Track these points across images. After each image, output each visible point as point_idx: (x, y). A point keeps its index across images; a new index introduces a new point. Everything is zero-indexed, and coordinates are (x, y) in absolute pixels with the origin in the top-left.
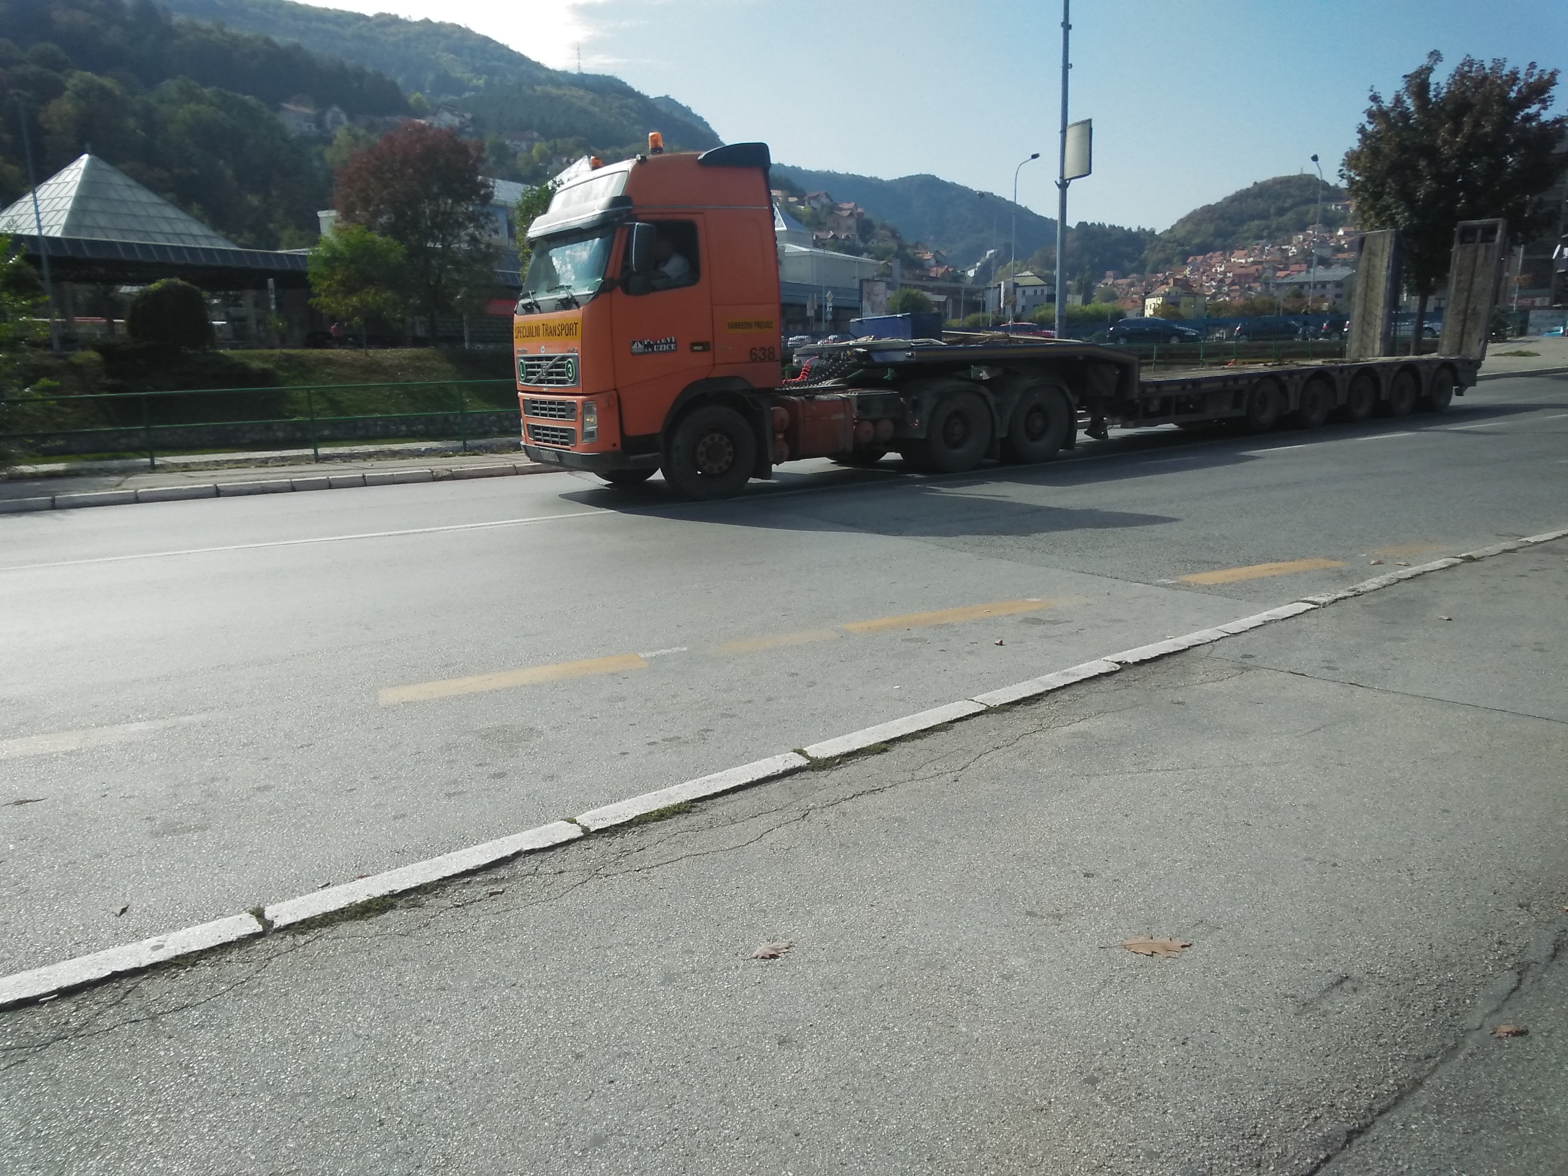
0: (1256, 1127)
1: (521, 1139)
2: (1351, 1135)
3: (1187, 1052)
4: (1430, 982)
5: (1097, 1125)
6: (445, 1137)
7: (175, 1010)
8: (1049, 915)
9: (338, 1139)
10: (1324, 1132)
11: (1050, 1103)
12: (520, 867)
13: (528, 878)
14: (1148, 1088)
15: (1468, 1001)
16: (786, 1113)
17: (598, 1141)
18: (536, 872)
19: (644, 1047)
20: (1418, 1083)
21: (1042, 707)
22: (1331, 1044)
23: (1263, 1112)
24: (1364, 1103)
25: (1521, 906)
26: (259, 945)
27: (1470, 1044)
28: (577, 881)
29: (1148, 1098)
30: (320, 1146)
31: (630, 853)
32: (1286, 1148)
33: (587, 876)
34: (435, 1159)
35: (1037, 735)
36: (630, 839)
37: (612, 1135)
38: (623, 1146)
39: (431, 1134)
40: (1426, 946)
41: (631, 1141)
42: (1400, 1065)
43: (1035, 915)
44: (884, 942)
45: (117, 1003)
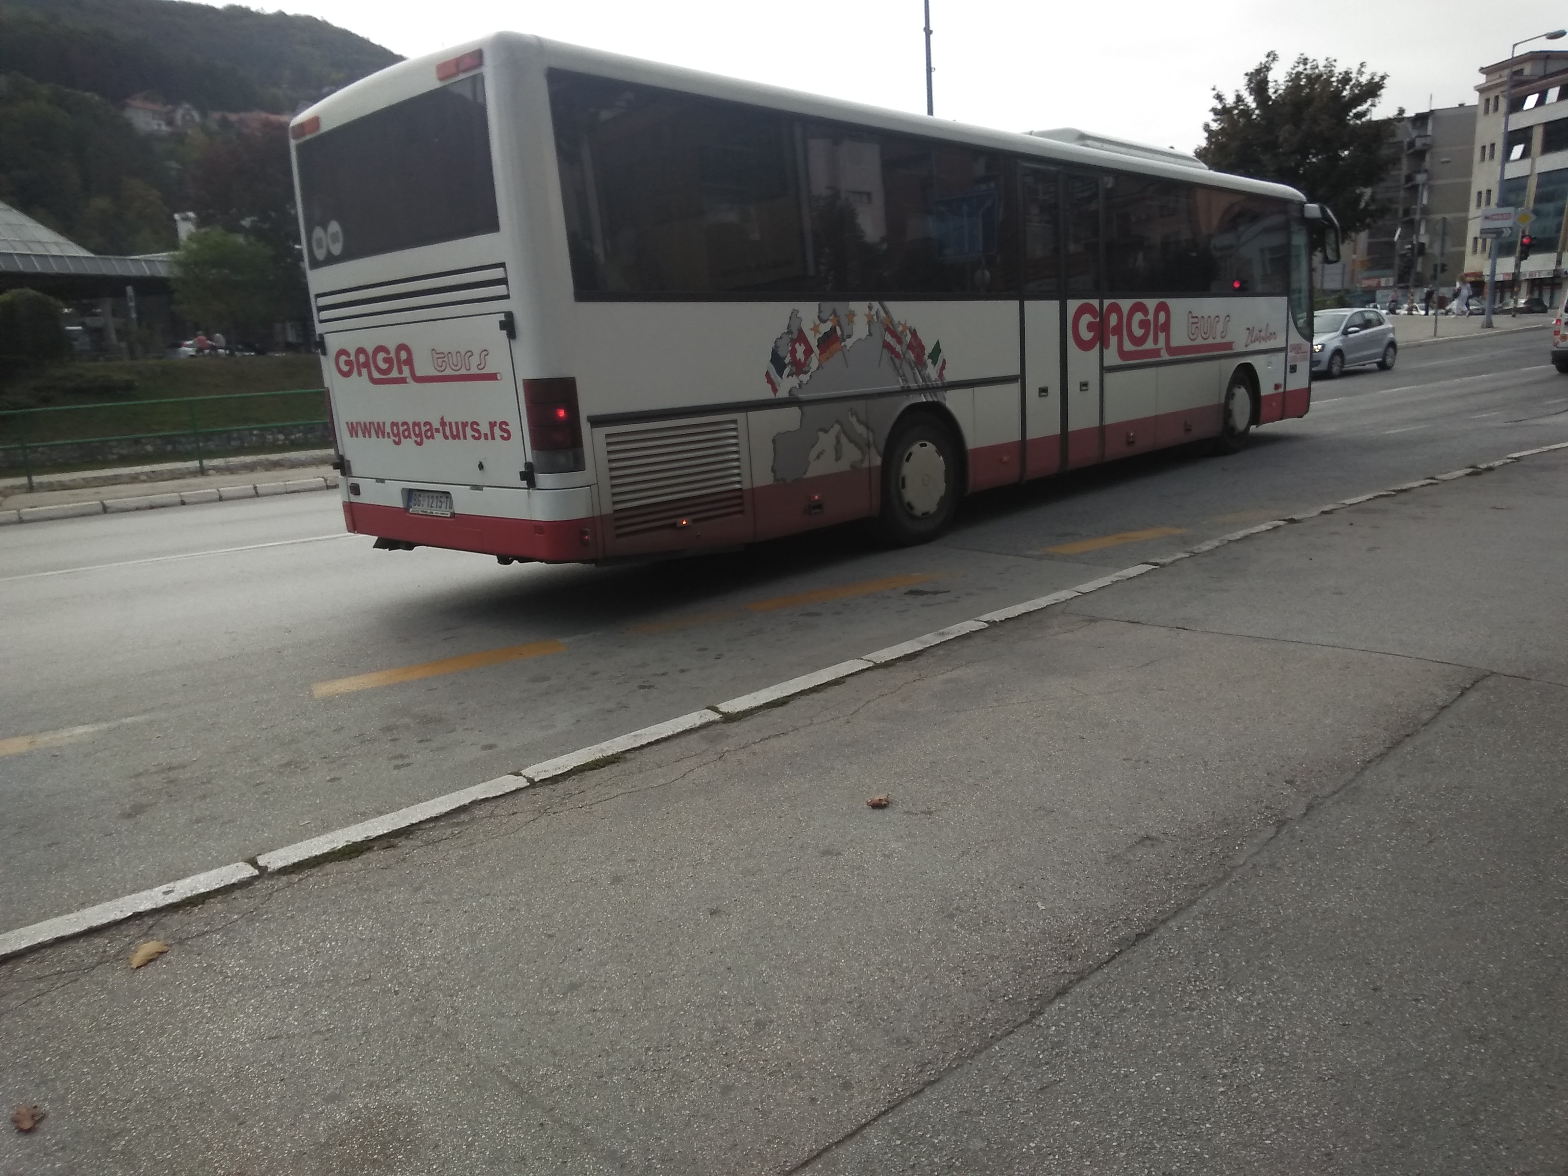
0: (1070, 936)
1: (513, 991)
2: (1140, 937)
3: (1023, 893)
4: (1210, 836)
5: (954, 943)
6: (451, 996)
7: (198, 936)
8: (922, 812)
9: (363, 1006)
10: (1119, 936)
11: (919, 932)
12: (478, 812)
13: (486, 820)
14: (992, 918)
15: (1237, 848)
16: (720, 956)
17: (573, 987)
18: (492, 815)
19: (602, 925)
20: (1192, 902)
21: (922, 661)
22: (1131, 880)
23: (1076, 926)
24: (1152, 915)
25: (1287, 782)
26: (258, 885)
27: (1235, 877)
28: (528, 819)
29: (992, 923)
30: (350, 1012)
31: (571, 795)
32: (1091, 946)
33: (536, 815)
34: (445, 1011)
35: (916, 684)
36: (570, 785)
37: (585, 982)
38: (594, 988)
39: (439, 996)
40: (1210, 813)
41: (600, 985)
42: (1181, 891)
43: (912, 813)
44: (792, 840)
45: (146, 934)
